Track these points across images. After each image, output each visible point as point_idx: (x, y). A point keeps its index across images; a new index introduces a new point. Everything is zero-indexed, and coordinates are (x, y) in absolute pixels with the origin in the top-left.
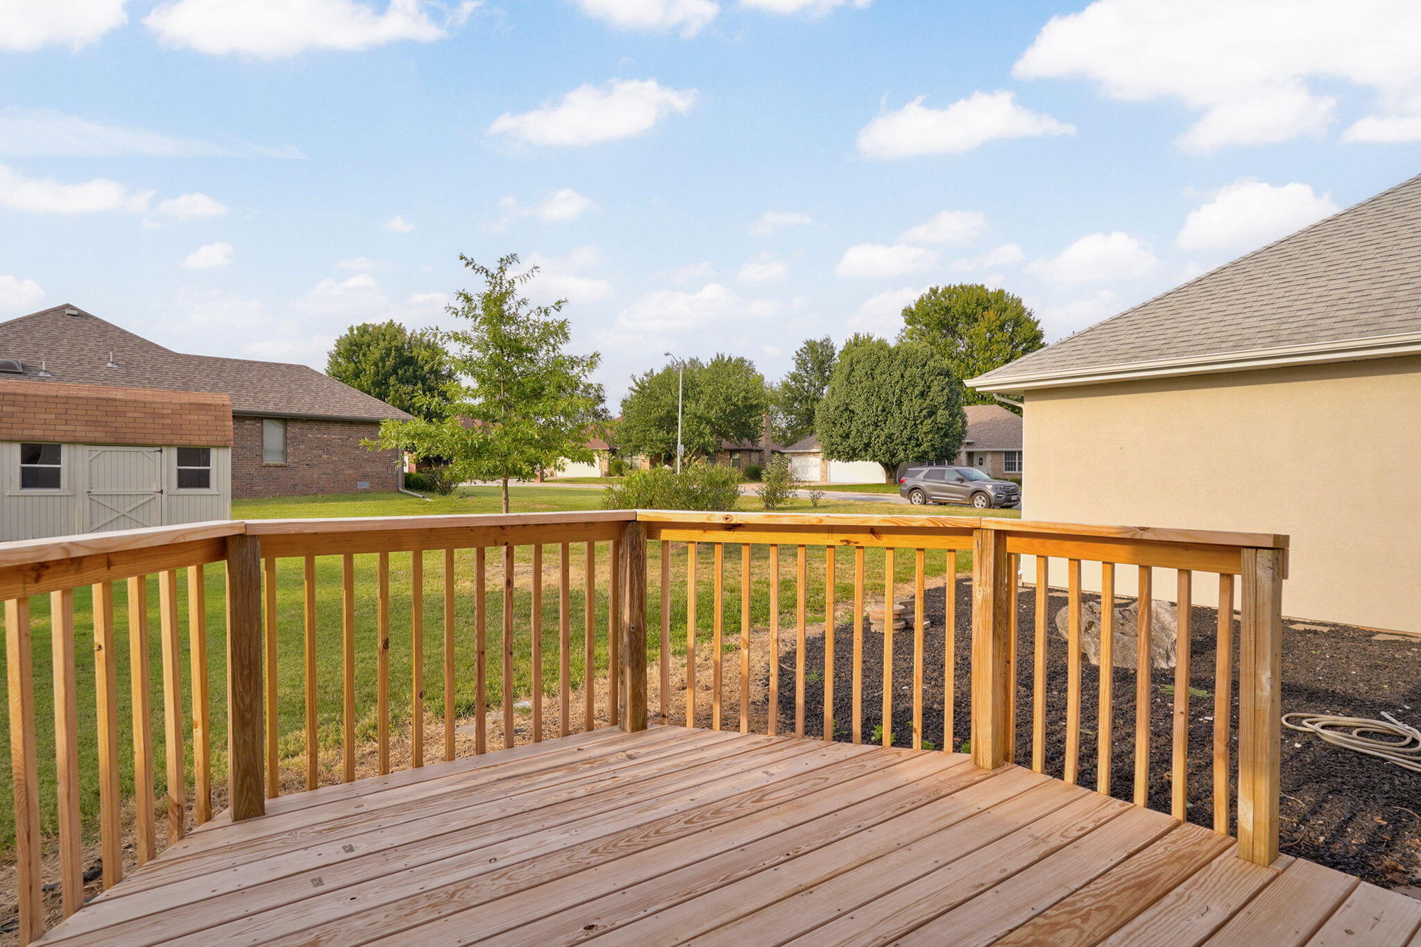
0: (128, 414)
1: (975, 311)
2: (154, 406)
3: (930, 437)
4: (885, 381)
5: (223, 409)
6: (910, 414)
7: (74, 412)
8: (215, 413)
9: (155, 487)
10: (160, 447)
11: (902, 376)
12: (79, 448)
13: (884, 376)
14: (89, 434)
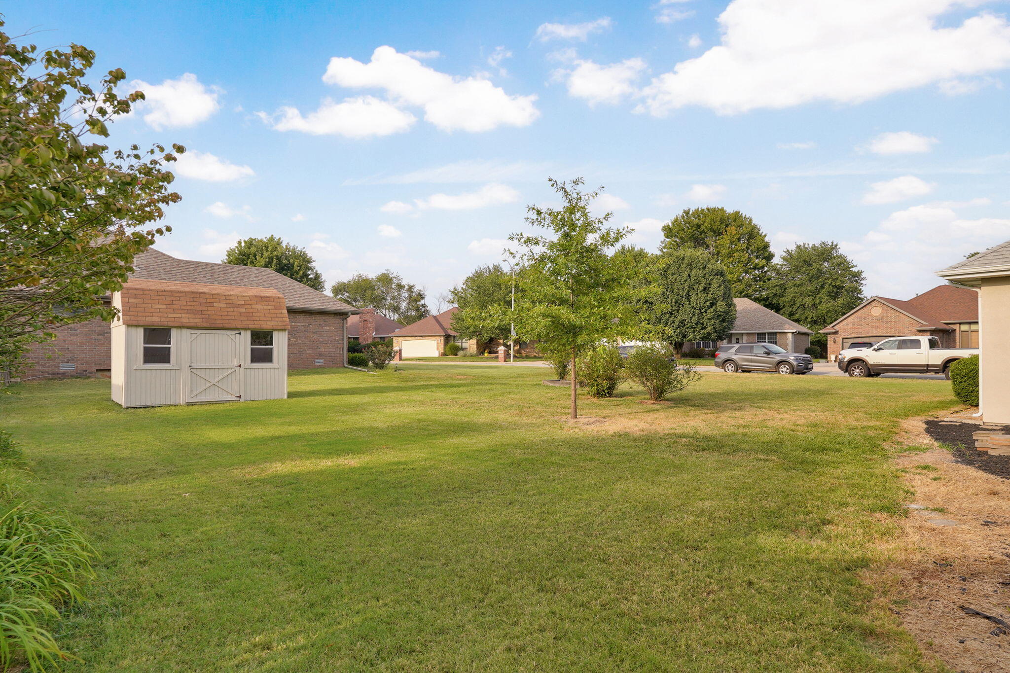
0: (216, 305)
1: (719, 227)
2: (231, 298)
3: (713, 322)
4: (676, 280)
5: (278, 300)
6: (697, 304)
7: (177, 303)
8: (274, 304)
9: (236, 363)
10: (238, 330)
11: (689, 276)
12: (184, 331)
13: (675, 276)
14: (191, 320)
